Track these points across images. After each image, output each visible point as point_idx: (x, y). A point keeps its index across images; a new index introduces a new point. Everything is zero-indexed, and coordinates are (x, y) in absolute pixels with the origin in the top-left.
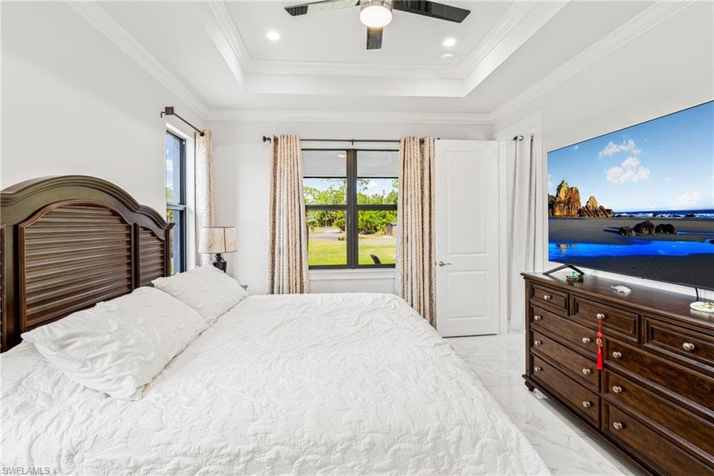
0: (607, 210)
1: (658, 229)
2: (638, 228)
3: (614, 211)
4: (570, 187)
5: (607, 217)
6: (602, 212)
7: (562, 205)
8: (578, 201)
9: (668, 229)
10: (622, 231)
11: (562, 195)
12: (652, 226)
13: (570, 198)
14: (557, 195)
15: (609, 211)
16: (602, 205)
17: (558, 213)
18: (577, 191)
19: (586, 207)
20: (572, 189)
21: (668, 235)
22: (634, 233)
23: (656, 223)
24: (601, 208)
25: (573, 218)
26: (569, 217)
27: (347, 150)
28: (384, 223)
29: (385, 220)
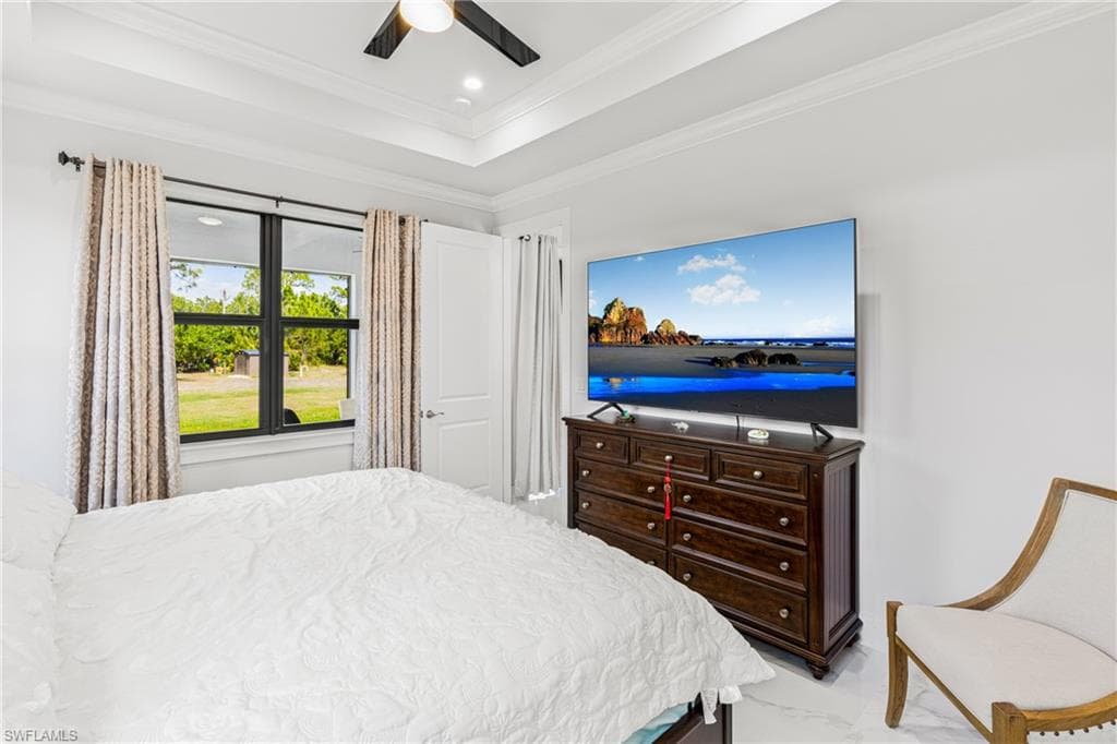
0: (691, 337)
1: (772, 360)
2: (741, 359)
3: (704, 338)
4: (628, 306)
5: (691, 344)
6: (682, 339)
7: (615, 329)
8: (642, 324)
9: (788, 359)
10: (715, 361)
11: (614, 317)
12: (764, 356)
13: (627, 321)
14: (605, 317)
15: (695, 338)
16: (683, 330)
17: (606, 339)
18: (641, 313)
19: (656, 332)
20: (631, 309)
21: (787, 366)
22: (735, 364)
23: (769, 353)
24: (682, 334)
25: (633, 345)
26: (625, 343)
27: (263, 216)
28: (228, 352)
29: (231, 346)
